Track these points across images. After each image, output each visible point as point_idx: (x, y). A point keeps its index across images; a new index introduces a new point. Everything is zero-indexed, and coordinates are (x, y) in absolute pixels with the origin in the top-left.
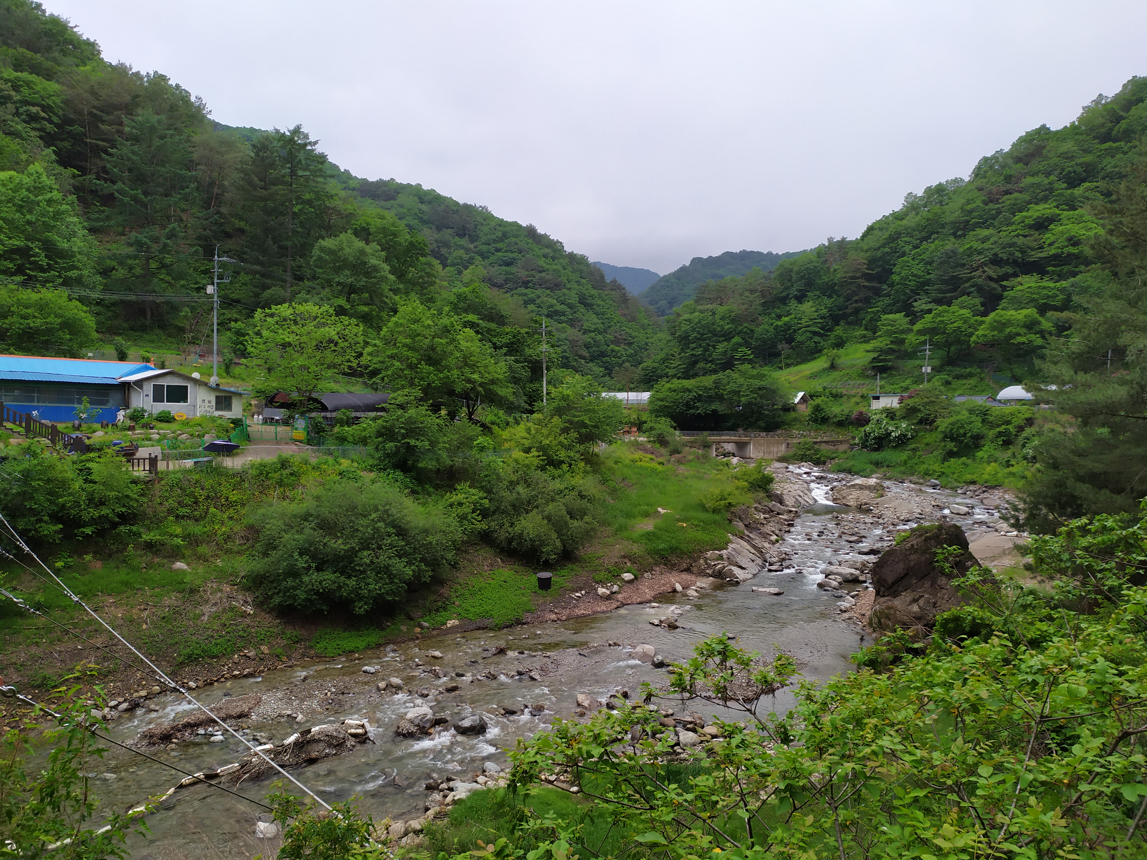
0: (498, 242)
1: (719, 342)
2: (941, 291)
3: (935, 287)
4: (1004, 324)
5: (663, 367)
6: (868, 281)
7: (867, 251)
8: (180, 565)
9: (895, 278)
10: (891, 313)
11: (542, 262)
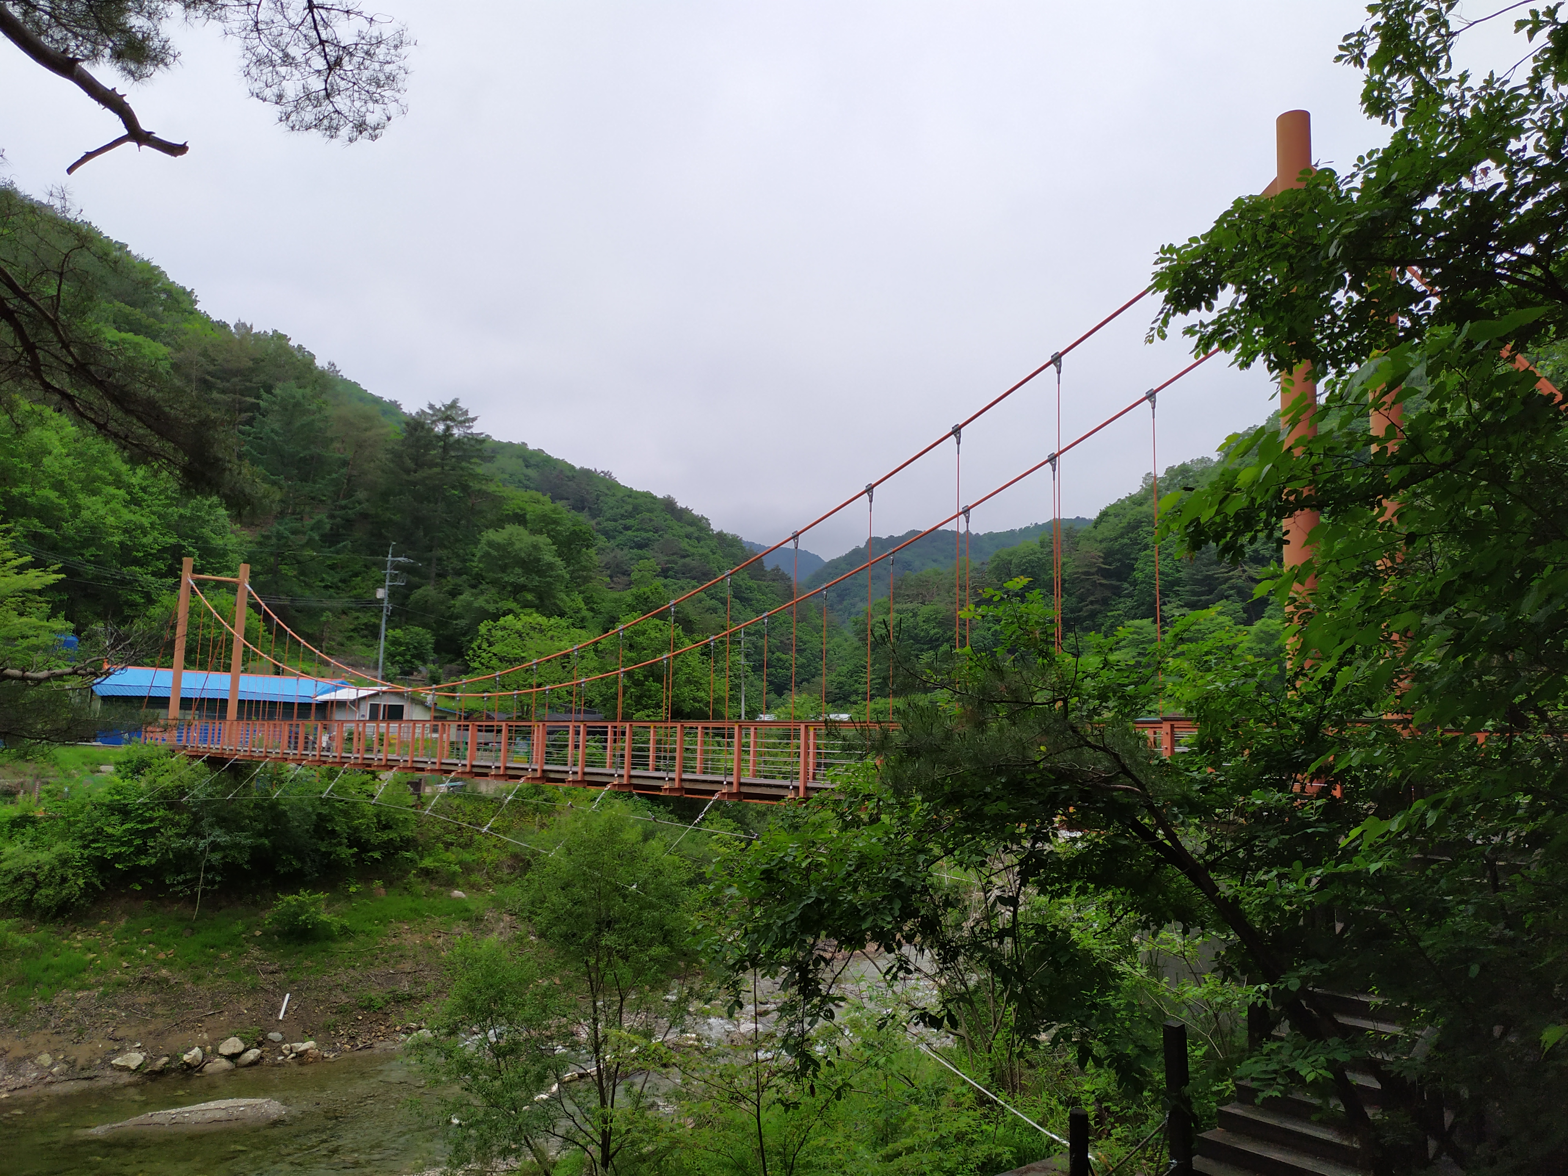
0: (627, 517)
1: (922, 650)
2: (1194, 593)
3: (1187, 588)
4: (1272, 635)
5: (851, 681)
6: (1105, 578)
7: (1101, 542)
8: (457, 893)
9: (1138, 575)
10: (1134, 618)
11: (684, 544)
